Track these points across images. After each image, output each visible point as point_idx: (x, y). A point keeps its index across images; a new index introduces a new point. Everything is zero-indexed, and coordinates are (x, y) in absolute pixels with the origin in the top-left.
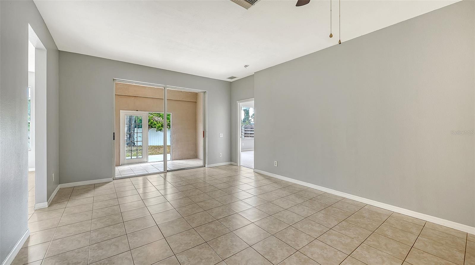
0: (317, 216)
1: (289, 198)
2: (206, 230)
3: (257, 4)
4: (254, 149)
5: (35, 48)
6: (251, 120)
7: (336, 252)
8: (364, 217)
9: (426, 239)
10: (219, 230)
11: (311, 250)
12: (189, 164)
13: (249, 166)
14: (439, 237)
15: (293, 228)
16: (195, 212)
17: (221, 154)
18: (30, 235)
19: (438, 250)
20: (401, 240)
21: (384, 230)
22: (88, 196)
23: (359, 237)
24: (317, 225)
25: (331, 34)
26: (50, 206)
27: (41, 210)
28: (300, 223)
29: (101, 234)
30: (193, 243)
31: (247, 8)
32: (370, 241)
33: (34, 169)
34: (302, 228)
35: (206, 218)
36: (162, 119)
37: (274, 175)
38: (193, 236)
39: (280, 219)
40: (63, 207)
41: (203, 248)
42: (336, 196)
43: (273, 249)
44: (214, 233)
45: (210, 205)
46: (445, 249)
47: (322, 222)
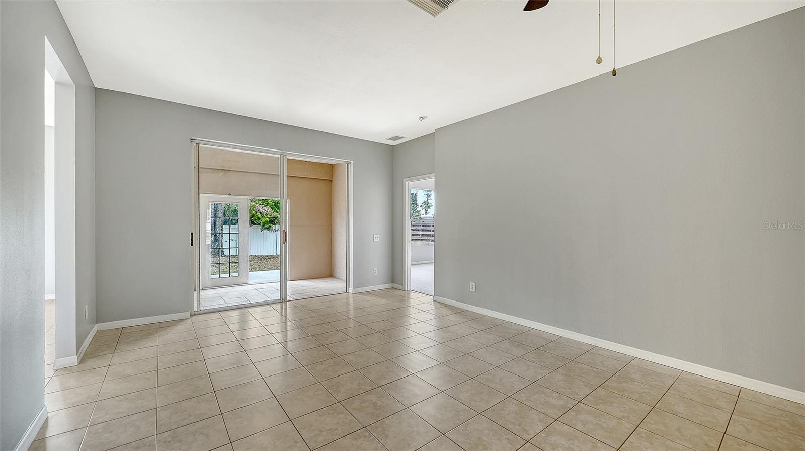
0: (553, 379)
1: (500, 347)
2: (362, 405)
3: (452, 7)
4: (433, 261)
5: (55, 82)
6: (419, 211)
7: (594, 443)
8: (633, 380)
9: (745, 420)
10: (384, 405)
11: (549, 440)
12: (320, 288)
13: (424, 291)
14: (768, 416)
15: (515, 402)
16: (339, 373)
17: (376, 269)
18: (48, 417)
19: (770, 439)
20: (704, 422)
21: (671, 404)
22: (148, 345)
23: (630, 417)
24: (554, 395)
25: (599, 57)
26: (81, 362)
27: (67, 370)
28: (525, 392)
29: (177, 413)
30: (341, 429)
31: (434, 13)
32: (650, 423)
33: (53, 297)
34: (530, 400)
35: (359, 383)
36: (270, 209)
37: (469, 306)
38: (341, 416)
39: (490, 385)
40: (104, 365)
41: (360, 437)
42: (580, 343)
43: (485, 439)
44: (377, 410)
45: (365, 360)
46: (782, 437)
47: (563, 390)
